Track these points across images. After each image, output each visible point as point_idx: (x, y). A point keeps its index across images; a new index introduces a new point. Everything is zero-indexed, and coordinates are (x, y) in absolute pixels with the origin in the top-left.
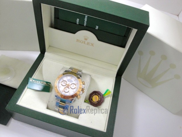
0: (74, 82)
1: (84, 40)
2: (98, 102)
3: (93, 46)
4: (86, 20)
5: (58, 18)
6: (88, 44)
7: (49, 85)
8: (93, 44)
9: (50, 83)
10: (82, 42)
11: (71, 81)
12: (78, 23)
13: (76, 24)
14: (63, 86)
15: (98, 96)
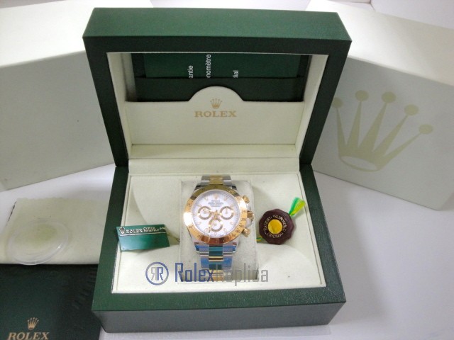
0: (226, 204)
1: (211, 110)
2: (282, 231)
3: (235, 116)
4: (208, 64)
5: (144, 76)
6: (222, 116)
7: (164, 231)
8: (235, 112)
9: (163, 226)
10: (208, 114)
11: (219, 204)
12: (191, 76)
13: (187, 78)
14: (205, 219)
15: (280, 220)
